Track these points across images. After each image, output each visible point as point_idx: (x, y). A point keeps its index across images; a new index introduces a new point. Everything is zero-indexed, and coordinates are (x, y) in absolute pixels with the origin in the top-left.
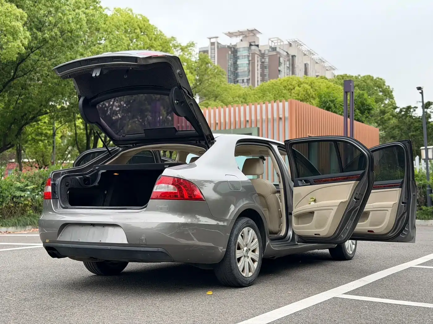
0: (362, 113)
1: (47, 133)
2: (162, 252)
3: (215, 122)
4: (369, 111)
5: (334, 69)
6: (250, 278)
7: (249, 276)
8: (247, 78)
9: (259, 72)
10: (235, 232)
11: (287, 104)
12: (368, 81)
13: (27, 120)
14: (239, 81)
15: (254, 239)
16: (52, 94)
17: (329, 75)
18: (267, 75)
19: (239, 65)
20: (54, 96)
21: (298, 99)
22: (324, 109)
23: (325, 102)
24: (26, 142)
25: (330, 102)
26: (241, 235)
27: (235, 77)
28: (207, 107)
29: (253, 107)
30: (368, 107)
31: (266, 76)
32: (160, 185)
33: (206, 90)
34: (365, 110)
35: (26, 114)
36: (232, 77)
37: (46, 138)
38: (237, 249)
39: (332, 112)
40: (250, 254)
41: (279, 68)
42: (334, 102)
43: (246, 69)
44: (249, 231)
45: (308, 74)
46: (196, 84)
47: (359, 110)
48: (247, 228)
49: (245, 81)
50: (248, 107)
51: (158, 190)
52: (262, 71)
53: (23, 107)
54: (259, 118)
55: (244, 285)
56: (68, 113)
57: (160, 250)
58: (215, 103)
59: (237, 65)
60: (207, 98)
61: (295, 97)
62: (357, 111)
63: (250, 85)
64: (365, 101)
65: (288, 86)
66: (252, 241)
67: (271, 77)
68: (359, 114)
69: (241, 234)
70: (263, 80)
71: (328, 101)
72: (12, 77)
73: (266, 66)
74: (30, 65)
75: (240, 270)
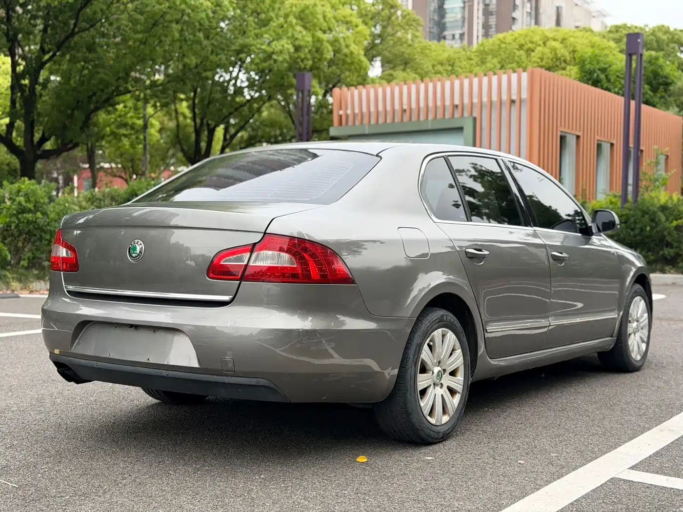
0: (655, 90)
1: (134, 124)
2: (265, 387)
3: (402, 108)
4: (666, 88)
5: (605, 16)
6: (445, 426)
7: (443, 423)
8: (460, 32)
9: (481, 21)
10: (417, 340)
11: (525, 76)
12: (660, 34)
13: (97, 102)
14: (447, 37)
15: (453, 350)
16: (135, 60)
17: (596, 27)
18: (493, 26)
19: (447, 11)
20: (138, 63)
21: (541, 67)
22: (588, 84)
23: (591, 73)
24: (103, 138)
25: (599, 72)
26: (429, 345)
27: (439, 31)
28: (389, 81)
29: (466, 82)
30: (664, 79)
31: (491, 28)
32: (262, 252)
33: (390, 52)
34: (661, 84)
35: (94, 94)
36: (435, 30)
37: (133, 132)
38: (420, 373)
39: (602, 89)
40: (447, 380)
41: (514, 15)
42: (606, 71)
43: (459, 16)
44: (443, 336)
45: (561, 24)
46: (373, 41)
47: (648, 84)
48: (440, 330)
49: (457, 36)
50: (457, 83)
51: (258, 264)
52: (485, 19)
53: (89, 81)
54: (475, 100)
55: (430, 440)
56: (162, 92)
57: (262, 382)
58: (405, 74)
59: (444, 10)
60: (392, 66)
61: (538, 63)
62: (647, 87)
63: (466, 42)
64: (659, 70)
65: (527, 44)
66: (451, 354)
67: (498, 31)
68: (649, 92)
69: (427, 341)
70: (486, 35)
71: (596, 70)
72: (70, 31)
73: (492, 12)
74: (99, 11)
75: (424, 413)
